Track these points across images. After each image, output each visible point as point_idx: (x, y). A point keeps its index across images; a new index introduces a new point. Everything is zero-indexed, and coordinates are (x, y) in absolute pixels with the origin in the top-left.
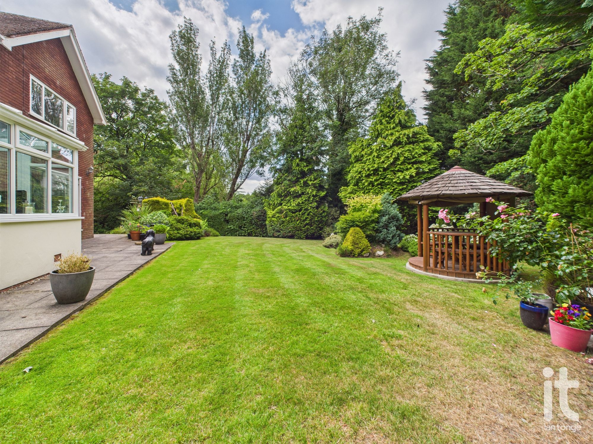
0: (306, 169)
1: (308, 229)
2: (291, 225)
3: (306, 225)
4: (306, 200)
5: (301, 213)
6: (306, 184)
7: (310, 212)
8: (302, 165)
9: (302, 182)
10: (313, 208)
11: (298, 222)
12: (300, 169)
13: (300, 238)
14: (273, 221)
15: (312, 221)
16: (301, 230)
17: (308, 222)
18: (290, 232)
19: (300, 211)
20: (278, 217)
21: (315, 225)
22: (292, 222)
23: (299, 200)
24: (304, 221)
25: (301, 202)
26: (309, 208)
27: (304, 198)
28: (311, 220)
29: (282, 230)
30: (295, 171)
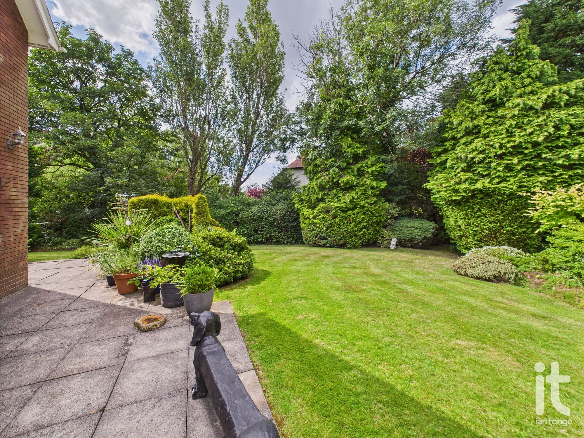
0: (360, 152)
1: (364, 233)
2: (344, 229)
3: (361, 229)
4: (362, 194)
5: (355, 212)
6: (361, 173)
7: (368, 210)
8: (355, 146)
9: (356, 169)
10: (371, 204)
11: (352, 225)
12: (353, 151)
13: (354, 247)
14: (316, 223)
15: (370, 223)
16: (356, 236)
17: (365, 224)
18: (341, 239)
19: (354, 208)
20: (323, 218)
21: (373, 229)
22: (344, 224)
23: (353, 194)
24: (360, 223)
25: (356, 197)
26: (366, 205)
27: (359, 191)
28: (368, 222)
29: (329, 237)
30: (347, 154)
